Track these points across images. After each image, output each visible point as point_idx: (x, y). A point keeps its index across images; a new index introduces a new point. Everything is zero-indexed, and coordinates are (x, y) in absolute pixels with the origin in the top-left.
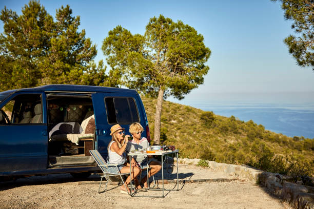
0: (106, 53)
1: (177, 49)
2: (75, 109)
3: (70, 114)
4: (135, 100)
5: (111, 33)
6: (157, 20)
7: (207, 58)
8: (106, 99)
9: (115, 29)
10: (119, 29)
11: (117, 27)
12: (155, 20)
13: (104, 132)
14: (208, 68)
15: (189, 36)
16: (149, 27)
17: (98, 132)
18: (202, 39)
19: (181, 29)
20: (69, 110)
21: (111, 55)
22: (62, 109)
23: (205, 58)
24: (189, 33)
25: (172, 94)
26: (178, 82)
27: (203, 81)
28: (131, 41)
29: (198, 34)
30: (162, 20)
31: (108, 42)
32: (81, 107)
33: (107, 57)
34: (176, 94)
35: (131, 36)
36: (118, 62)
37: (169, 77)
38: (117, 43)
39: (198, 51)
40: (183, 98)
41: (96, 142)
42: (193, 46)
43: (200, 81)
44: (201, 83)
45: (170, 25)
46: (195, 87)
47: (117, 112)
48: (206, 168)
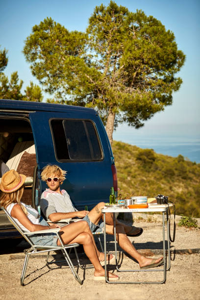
0: (29, 59)
1: (137, 53)
4: (94, 124)
5: (35, 29)
6: (106, 9)
7: (180, 65)
8: (52, 121)
9: (42, 23)
10: (49, 23)
11: (45, 21)
12: (102, 10)
14: (180, 82)
15: (155, 33)
16: (93, 20)
18: (173, 38)
19: (143, 22)
21: (38, 61)
23: (176, 67)
24: (155, 28)
25: (125, 120)
26: (138, 100)
27: (171, 101)
28: (67, 40)
29: (167, 31)
30: (114, 10)
31: (33, 42)
32: (6, 135)
33: (32, 64)
34: (131, 120)
35: (67, 32)
36: (48, 72)
37: (124, 95)
38: (47, 43)
39: (168, 55)
40: (142, 125)
41: (37, 190)
42: (161, 47)
43: (167, 101)
44: (169, 104)
45: (125, 16)
46: (159, 109)
47: (69, 142)
48: (193, 228)
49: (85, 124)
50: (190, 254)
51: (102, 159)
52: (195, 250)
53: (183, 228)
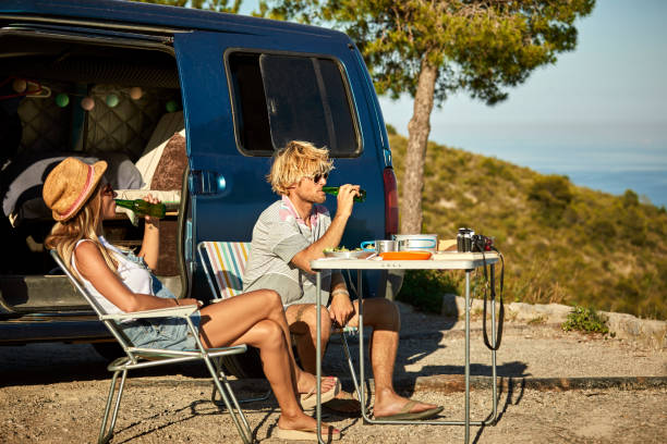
2: (114, 103)
3: (95, 123)
4: (343, 66)
8: (232, 57)
13: (222, 183)
17: (197, 182)
20: (90, 106)
22: (65, 102)
25: (462, 83)
26: (489, 34)
27: (574, 40)
32: (137, 95)
34: (477, 85)
40: (503, 97)
41: (189, 223)
44: (569, 48)
46: (545, 59)
47: (272, 108)
48: (598, 336)
49: (317, 66)
50: (564, 389)
51: (358, 152)
52: (579, 380)
53: (575, 334)
